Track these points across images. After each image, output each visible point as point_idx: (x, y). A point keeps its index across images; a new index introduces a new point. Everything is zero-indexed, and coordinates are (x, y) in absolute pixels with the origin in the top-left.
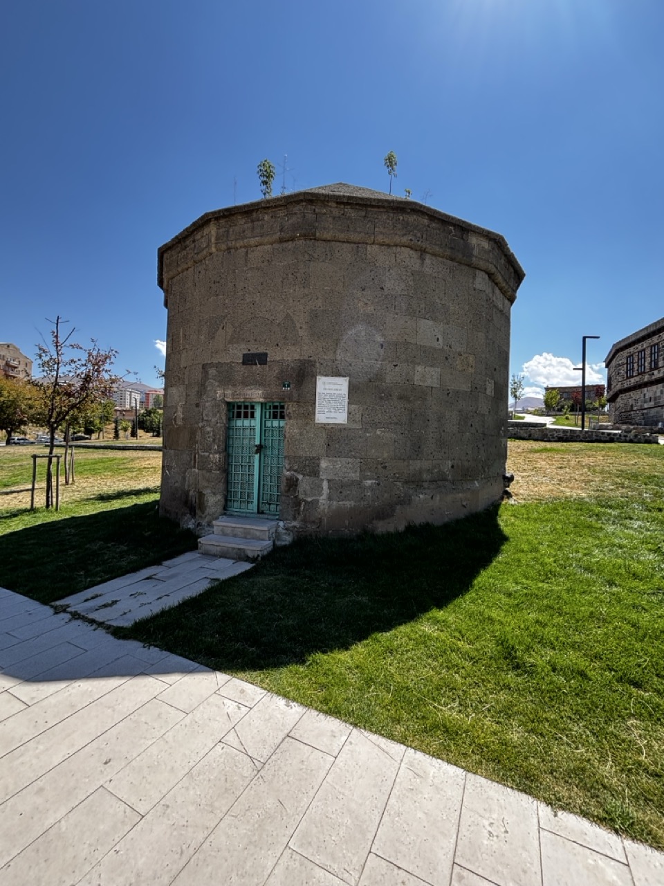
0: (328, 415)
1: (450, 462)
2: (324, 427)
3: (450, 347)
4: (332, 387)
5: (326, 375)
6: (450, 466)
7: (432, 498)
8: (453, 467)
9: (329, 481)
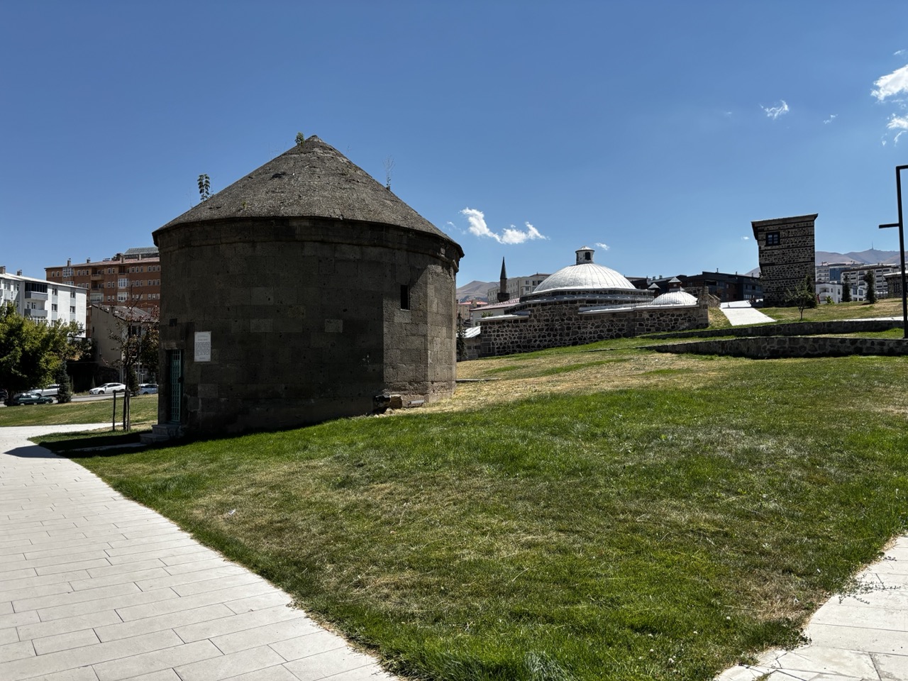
0: (201, 356)
1: (283, 385)
2: (200, 364)
3: (281, 303)
4: (203, 338)
5: (200, 331)
6: (283, 388)
7: (267, 410)
8: (286, 388)
9: (202, 399)
